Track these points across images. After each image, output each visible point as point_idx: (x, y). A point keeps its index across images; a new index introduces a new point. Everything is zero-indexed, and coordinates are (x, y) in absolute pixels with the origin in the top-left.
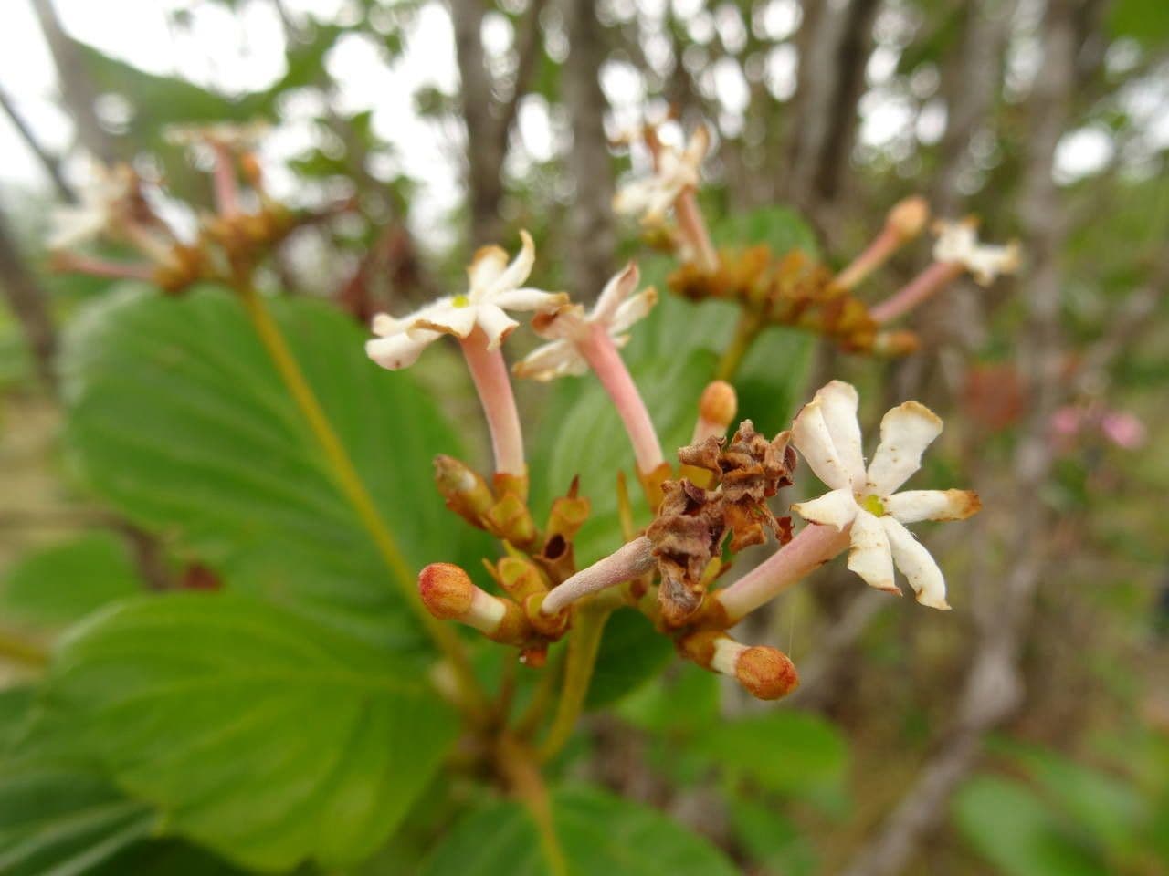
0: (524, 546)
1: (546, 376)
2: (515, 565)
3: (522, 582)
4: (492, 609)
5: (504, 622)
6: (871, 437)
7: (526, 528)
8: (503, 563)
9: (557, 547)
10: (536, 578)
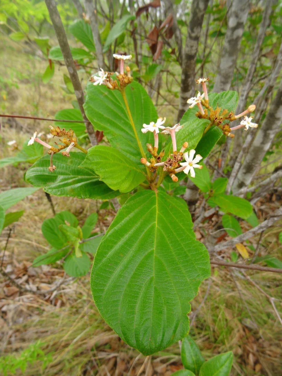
0: (155, 157)
1: (166, 134)
2: (153, 159)
3: (153, 162)
4: (148, 164)
5: (149, 166)
6: (194, 157)
7: (156, 155)
8: (151, 159)
9: (159, 158)
10: (155, 162)
